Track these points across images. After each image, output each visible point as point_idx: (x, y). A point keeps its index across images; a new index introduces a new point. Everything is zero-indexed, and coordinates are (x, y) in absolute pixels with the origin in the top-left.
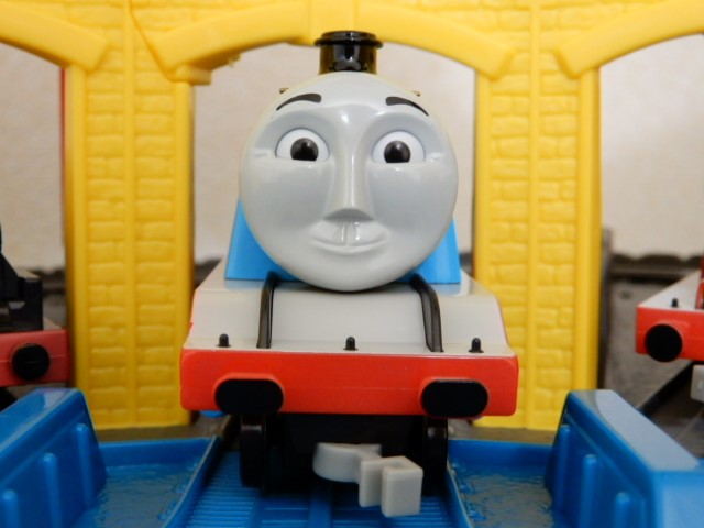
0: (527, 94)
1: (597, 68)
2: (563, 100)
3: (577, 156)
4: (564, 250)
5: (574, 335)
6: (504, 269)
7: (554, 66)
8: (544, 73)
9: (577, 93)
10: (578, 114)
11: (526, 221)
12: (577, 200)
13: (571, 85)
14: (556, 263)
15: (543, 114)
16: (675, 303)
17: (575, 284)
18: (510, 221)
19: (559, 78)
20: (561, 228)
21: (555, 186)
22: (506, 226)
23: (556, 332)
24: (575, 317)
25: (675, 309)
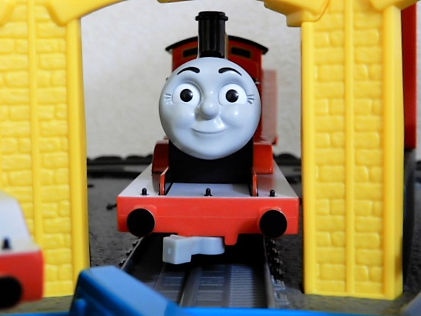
0: (26, 38)
1: (79, 18)
2: (55, 42)
3: (67, 85)
4: (61, 157)
5: (72, 222)
6: (13, 175)
7: (47, 16)
8: (39, 21)
9: (65, 37)
10: (66, 53)
11: (30, 136)
12: (68, 119)
13: (61, 30)
14: (54, 167)
15: (39, 53)
16: (144, 192)
17: (70, 183)
18: (17, 136)
19: (51, 25)
20: (57, 140)
21: (51, 108)
22: (14, 141)
23: (58, 220)
24: (71, 208)
25: (145, 196)
